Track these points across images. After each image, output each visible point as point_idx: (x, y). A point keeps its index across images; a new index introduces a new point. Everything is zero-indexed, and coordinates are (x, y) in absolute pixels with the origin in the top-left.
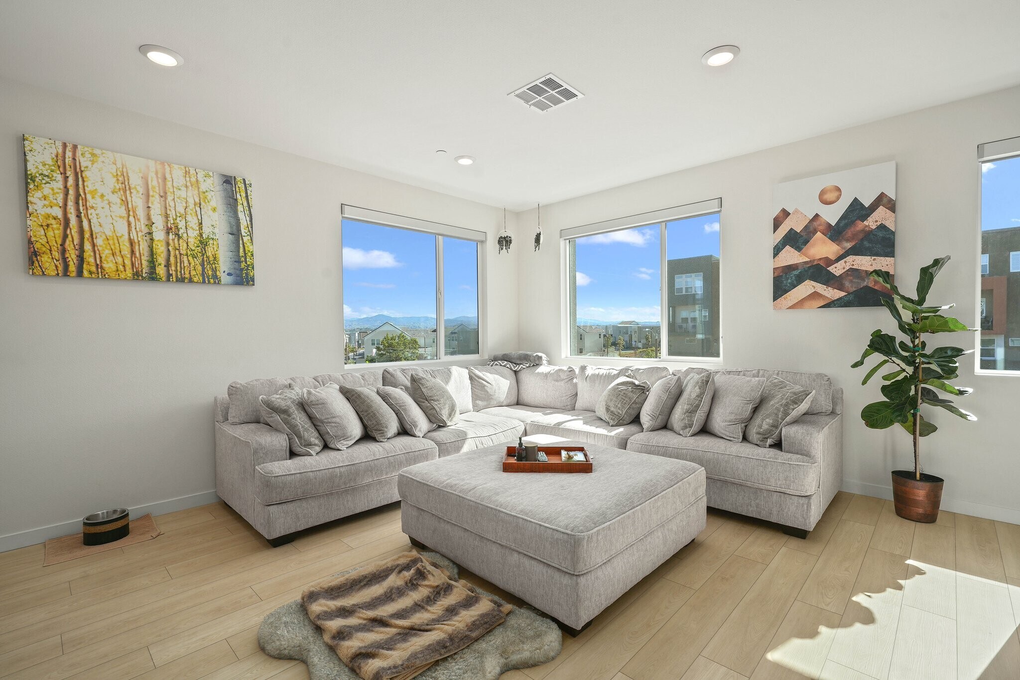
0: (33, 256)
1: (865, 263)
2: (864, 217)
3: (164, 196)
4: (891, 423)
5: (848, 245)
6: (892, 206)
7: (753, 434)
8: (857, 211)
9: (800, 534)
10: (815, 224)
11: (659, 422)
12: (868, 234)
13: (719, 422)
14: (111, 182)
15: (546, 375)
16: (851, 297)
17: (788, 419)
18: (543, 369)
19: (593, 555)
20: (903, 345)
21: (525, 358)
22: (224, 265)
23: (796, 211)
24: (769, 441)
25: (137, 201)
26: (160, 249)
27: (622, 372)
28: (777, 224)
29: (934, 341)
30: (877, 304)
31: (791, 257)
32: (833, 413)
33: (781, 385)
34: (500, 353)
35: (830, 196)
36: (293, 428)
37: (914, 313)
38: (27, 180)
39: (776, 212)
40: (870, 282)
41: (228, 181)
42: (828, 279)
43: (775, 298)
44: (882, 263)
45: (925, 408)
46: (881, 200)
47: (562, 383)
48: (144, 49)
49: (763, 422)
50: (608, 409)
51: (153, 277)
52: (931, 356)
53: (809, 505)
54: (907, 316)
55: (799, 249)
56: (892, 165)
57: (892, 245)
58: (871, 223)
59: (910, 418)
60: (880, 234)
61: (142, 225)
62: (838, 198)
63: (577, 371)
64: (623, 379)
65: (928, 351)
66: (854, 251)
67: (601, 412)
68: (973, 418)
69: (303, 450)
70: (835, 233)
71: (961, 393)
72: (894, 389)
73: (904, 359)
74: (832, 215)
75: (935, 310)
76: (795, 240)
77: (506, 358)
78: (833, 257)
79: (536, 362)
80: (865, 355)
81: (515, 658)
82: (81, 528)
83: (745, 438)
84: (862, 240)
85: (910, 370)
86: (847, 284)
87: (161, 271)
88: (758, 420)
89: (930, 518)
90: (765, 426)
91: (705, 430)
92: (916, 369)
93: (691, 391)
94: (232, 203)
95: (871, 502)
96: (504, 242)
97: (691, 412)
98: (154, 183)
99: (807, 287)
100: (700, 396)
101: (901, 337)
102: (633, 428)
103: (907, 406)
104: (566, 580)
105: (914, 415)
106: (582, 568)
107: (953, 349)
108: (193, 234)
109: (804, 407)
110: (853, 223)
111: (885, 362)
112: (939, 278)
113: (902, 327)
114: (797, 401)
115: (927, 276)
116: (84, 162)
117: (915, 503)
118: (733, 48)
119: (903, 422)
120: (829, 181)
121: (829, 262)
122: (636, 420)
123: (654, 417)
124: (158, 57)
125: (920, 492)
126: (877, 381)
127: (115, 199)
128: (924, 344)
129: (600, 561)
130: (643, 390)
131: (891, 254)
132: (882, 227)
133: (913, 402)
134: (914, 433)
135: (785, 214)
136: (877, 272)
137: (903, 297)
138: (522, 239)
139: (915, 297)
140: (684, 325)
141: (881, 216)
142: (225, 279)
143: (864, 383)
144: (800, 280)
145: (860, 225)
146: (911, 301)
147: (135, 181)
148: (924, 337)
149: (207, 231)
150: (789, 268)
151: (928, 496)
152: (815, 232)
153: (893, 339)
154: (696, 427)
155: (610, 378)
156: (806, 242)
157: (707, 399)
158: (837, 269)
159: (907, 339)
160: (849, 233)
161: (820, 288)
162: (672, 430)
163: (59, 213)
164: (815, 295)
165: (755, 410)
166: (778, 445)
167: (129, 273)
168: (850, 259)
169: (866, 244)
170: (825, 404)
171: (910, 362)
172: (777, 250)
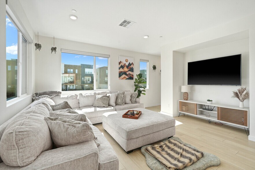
2: (131, 65)
5: (129, 69)
6: (133, 65)
13: (127, 101)
16: (129, 78)
23: (122, 62)
28: (120, 63)
30: (132, 79)
31: (121, 70)
35: (127, 61)
39: (120, 61)
42: (127, 75)
43: (119, 77)
46: (132, 63)
47: (75, 100)
49: (133, 99)
55: (123, 69)
56: (133, 58)
60: (132, 69)
63: (79, 95)
70: (127, 67)
74: (127, 64)
76: (122, 67)
83: (131, 103)
86: (129, 76)
96: (38, 46)
97: (123, 100)
99: (124, 76)
100: (124, 96)
120: (126, 58)
121: (127, 72)
131: (133, 72)
132: (132, 67)
136: (132, 75)
144: (123, 74)
150: (121, 72)
152: (125, 66)
160: (129, 67)
161: (125, 76)
164: (125, 77)
168: (129, 72)
172: (119, 69)
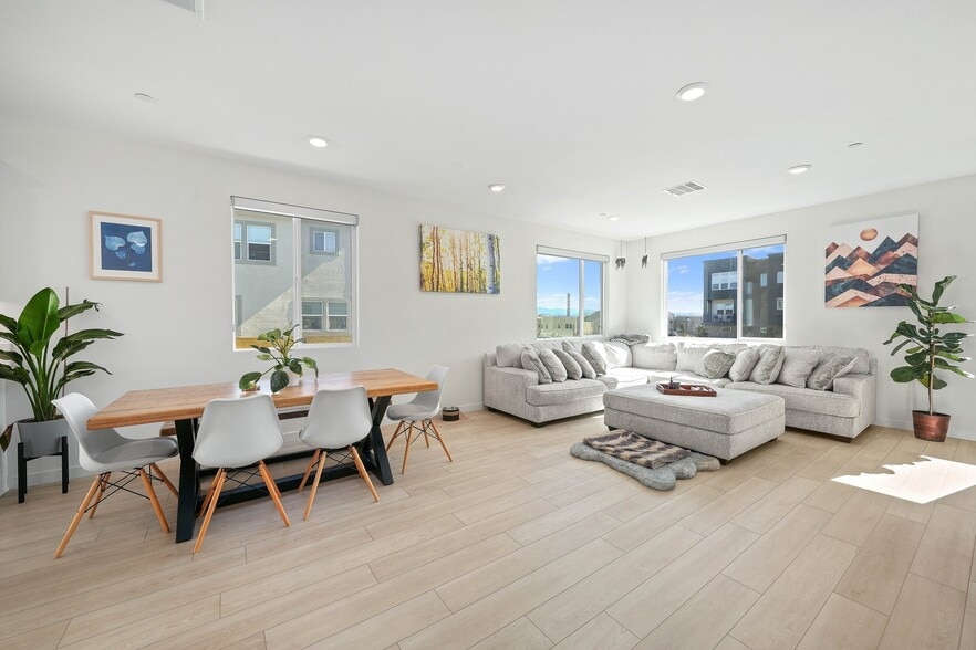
0: (422, 282)
1: (894, 278)
2: (894, 249)
3: (466, 249)
4: (912, 379)
5: (882, 267)
6: (915, 243)
7: (813, 382)
8: (889, 245)
9: (847, 440)
10: (858, 253)
11: (744, 377)
12: (897, 260)
13: (788, 375)
14: (449, 243)
15: (654, 349)
16: (884, 300)
17: (838, 374)
18: (649, 344)
19: (736, 426)
20: (922, 331)
21: (637, 337)
22: (488, 283)
23: (843, 244)
24: (825, 387)
25: (457, 252)
26: (465, 276)
27: (711, 347)
28: (828, 252)
29: (944, 329)
30: (903, 305)
31: (838, 273)
32: (869, 373)
33: (833, 355)
34: (618, 334)
35: (867, 236)
36: (540, 369)
37: (930, 311)
38: (421, 245)
39: (829, 245)
40: (899, 291)
41: (491, 238)
42: (868, 289)
43: (826, 300)
44: (907, 279)
45: (937, 371)
46: (906, 239)
47: (666, 354)
48: (490, 186)
49: (820, 376)
50: (706, 369)
51: (462, 291)
52: (943, 338)
53: (852, 424)
54: (924, 313)
55: (845, 269)
56: (917, 216)
57: (916, 267)
58: (900, 252)
59: (926, 377)
60: (906, 260)
61: (458, 264)
62: (875, 237)
63: (677, 346)
64: (714, 351)
65: (940, 335)
66: (887, 271)
67: (702, 370)
68: (971, 376)
69: (545, 381)
70: (872, 259)
71: (961, 360)
72: (914, 358)
73: (921, 340)
74: (870, 248)
75: (944, 309)
76: (841, 263)
77: (622, 337)
78: (871, 275)
79: (644, 340)
80: (893, 337)
81: (701, 467)
82: (441, 413)
83: (807, 386)
84: (893, 264)
85: (927, 347)
86: (881, 292)
87: (465, 287)
88: (816, 375)
89: (941, 438)
90: (822, 378)
91: (777, 382)
92: (931, 346)
93: (767, 358)
94: (492, 249)
95: (897, 431)
96: (621, 262)
97: (769, 370)
98: (463, 242)
99: (851, 293)
100: (775, 360)
101: (920, 326)
102: (725, 380)
103: (924, 369)
104: (723, 437)
105: (929, 375)
106: (731, 431)
107: (959, 334)
108: (477, 267)
109: (848, 368)
110: (886, 252)
111: (909, 341)
112: (948, 290)
113: (921, 320)
114: (844, 363)
115: (939, 289)
116: (440, 235)
117: (929, 429)
118: (808, 166)
119: (921, 378)
120: (867, 226)
121: (868, 277)
122: (727, 376)
123: (740, 374)
124: (496, 189)
125: (933, 422)
126: (903, 353)
127: (450, 252)
128: (937, 331)
129: (738, 430)
130: (732, 358)
131: (914, 273)
132: (908, 256)
133: (929, 367)
134: (929, 387)
135: (835, 246)
136: (903, 286)
137: (922, 302)
138: (633, 260)
139: (931, 301)
140: (720, 316)
141: (907, 248)
142: (489, 291)
143: (892, 354)
144: (845, 288)
145: (891, 254)
146: (928, 304)
147: (457, 242)
148: (937, 326)
149: (482, 265)
150: (838, 281)
151: (938, 424)
152: (857, 258)
153: (914, 327)
154: (772, 380)
155: (703, 351)
156: (850, 264)
157: (779, 362)
158: (874, 282)
159: (925, 327)
160: (883, 259)
161: (860, 294)
162: (753, 381)
163: (431, 260)
164: (856, 299)
165: (814, 369)
166: (831, 389)
167: (454, 289)
168: (883, 275)
169: (896, 266)
170: (864, 367)
171: (926, 341)
172: (828, 270)
